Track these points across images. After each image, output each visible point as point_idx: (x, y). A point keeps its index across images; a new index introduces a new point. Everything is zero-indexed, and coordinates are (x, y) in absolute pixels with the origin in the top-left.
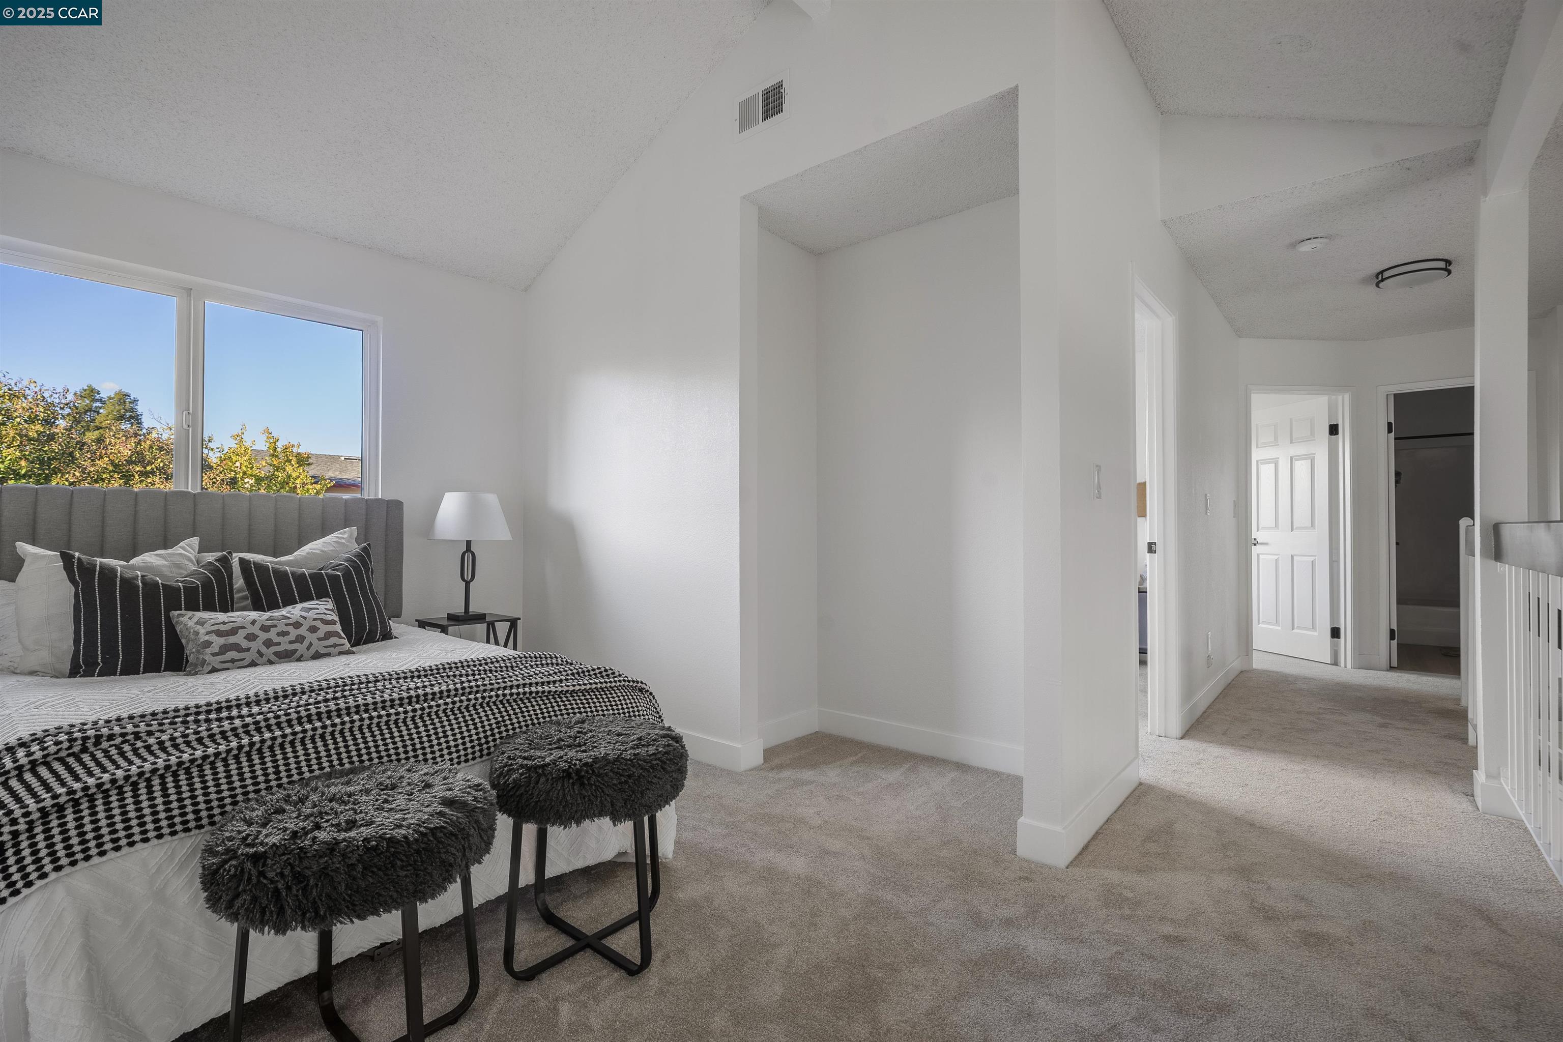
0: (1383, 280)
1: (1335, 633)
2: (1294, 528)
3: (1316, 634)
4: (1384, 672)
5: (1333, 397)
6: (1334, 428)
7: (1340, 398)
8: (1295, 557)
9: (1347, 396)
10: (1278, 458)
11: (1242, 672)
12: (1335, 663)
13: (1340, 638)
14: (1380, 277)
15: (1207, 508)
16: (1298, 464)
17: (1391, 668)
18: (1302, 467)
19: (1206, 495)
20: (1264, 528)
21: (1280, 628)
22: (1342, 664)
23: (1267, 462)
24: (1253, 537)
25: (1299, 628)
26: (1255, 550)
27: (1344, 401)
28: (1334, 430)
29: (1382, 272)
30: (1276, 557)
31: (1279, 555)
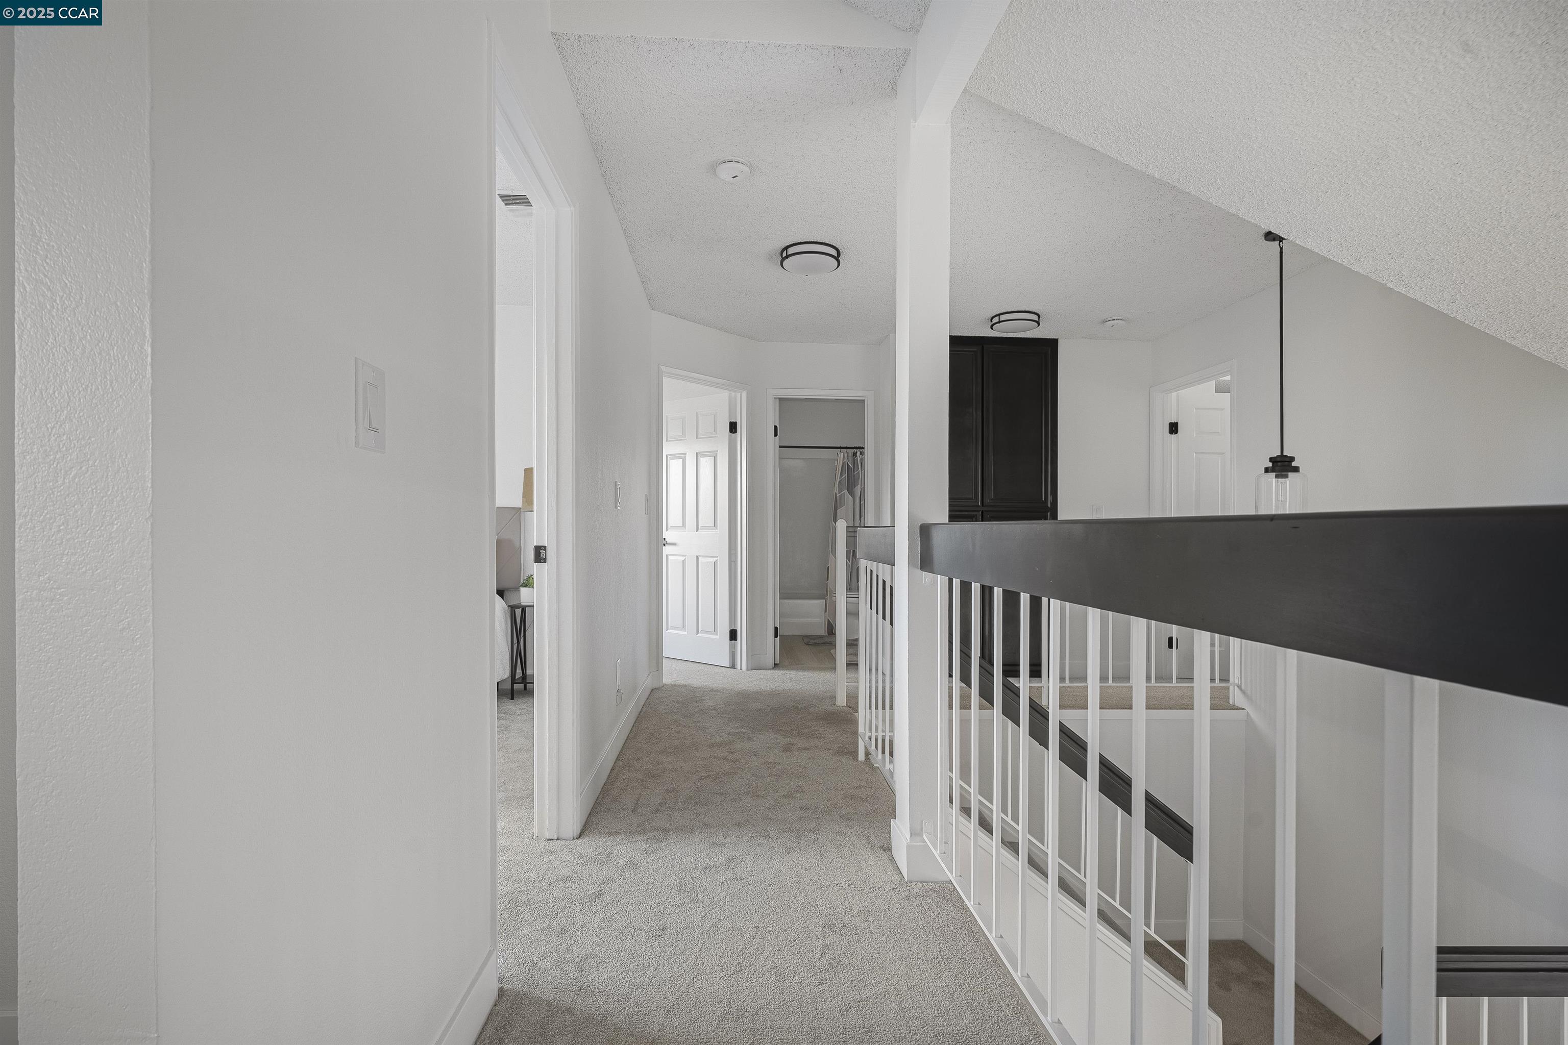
0: (787, 257)
1: (733, 635)
2: (699, 527)
3: (717, 637)
4: (771, 672)
5: (733, 394)
6: (733, 425)
7: (739, 395)
8: (700, 558)
9: (744, 394)
10: (686, 454)
11: (652, 690)
12: (733, 666)
13: (736, 640)
14: (785, 254)
15: (616, 501)
16: (703, 461)
17: (776, 666)
18: (706, 464)
19: (616, 482)
20: (674, 527)
21: (686, 633)
22: (739, 667)
23: (676, 456)
24: (664, 537)
25: (703, 632)
26: (666, 550)
27: (742, 397)
28: (733, 427)
29: (786, 248)
30: (683, 558)
31: (686, 555)
